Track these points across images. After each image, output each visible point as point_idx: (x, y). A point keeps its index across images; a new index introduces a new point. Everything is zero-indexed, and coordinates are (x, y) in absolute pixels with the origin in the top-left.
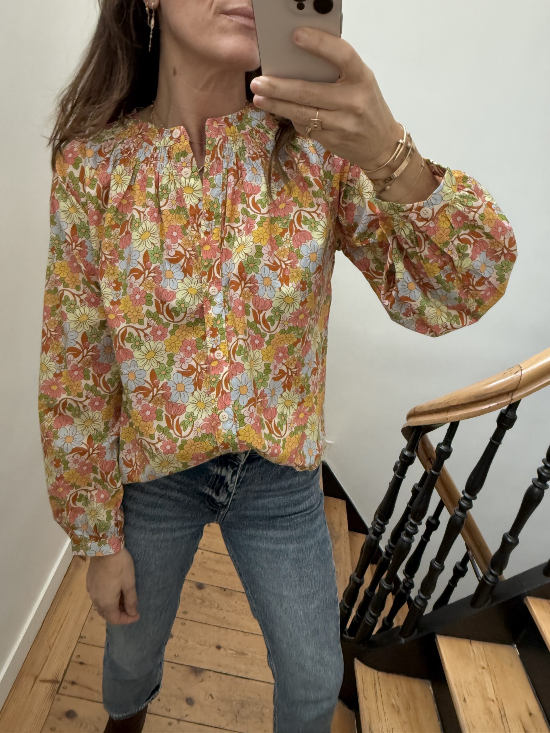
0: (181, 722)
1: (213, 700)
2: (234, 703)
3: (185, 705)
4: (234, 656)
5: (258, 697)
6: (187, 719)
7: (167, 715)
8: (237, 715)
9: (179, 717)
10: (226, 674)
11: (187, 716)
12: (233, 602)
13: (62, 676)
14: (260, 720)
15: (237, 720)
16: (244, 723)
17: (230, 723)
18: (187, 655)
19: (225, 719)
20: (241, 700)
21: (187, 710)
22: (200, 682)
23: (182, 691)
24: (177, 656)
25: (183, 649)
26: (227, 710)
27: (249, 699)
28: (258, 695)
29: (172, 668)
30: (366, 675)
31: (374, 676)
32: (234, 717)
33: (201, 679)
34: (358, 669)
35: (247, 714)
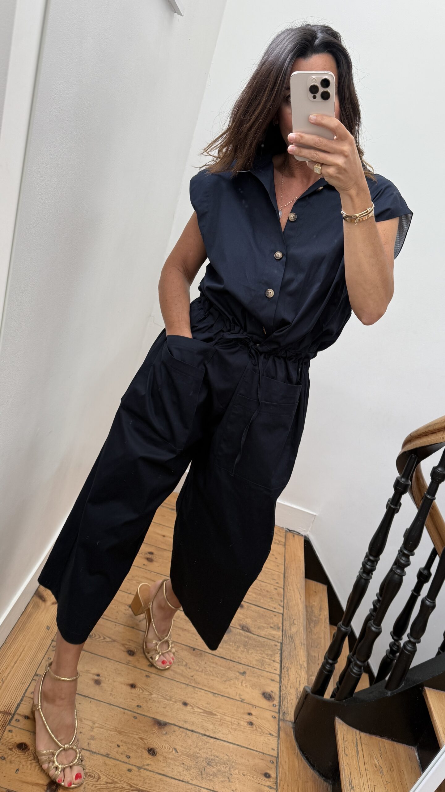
0: (142, 770)
1: (177, 754)
2: (199, 759)
3: (146, 754)
4: (202, 714)
5: (227, 757)
6: (149, 768)
7: (127, 762)
8: (202, 773)
9: (139, 765)
10: (192, 731)
11: (148, 765)
12: (203, 663)
13: (14, 709)
14: (227, 780)
15: (203, 776)
16: (210, 780)
17: (194, 779)
18: (151, 707)
19: (190, 774)
20: (207, 757)
21: (148, 760)
22: (164, 734)
23: (144, 740)
24: (139, 706)
25: (146, 701)
26: (192, 766)
27: (216, 758)
28: (227, 755)
29: (134, 717)
30: (347, 734)
31: (356, 735)
32: (199, 772)
33: (165, 732)
34: (339, 727)
35: (214, 772)
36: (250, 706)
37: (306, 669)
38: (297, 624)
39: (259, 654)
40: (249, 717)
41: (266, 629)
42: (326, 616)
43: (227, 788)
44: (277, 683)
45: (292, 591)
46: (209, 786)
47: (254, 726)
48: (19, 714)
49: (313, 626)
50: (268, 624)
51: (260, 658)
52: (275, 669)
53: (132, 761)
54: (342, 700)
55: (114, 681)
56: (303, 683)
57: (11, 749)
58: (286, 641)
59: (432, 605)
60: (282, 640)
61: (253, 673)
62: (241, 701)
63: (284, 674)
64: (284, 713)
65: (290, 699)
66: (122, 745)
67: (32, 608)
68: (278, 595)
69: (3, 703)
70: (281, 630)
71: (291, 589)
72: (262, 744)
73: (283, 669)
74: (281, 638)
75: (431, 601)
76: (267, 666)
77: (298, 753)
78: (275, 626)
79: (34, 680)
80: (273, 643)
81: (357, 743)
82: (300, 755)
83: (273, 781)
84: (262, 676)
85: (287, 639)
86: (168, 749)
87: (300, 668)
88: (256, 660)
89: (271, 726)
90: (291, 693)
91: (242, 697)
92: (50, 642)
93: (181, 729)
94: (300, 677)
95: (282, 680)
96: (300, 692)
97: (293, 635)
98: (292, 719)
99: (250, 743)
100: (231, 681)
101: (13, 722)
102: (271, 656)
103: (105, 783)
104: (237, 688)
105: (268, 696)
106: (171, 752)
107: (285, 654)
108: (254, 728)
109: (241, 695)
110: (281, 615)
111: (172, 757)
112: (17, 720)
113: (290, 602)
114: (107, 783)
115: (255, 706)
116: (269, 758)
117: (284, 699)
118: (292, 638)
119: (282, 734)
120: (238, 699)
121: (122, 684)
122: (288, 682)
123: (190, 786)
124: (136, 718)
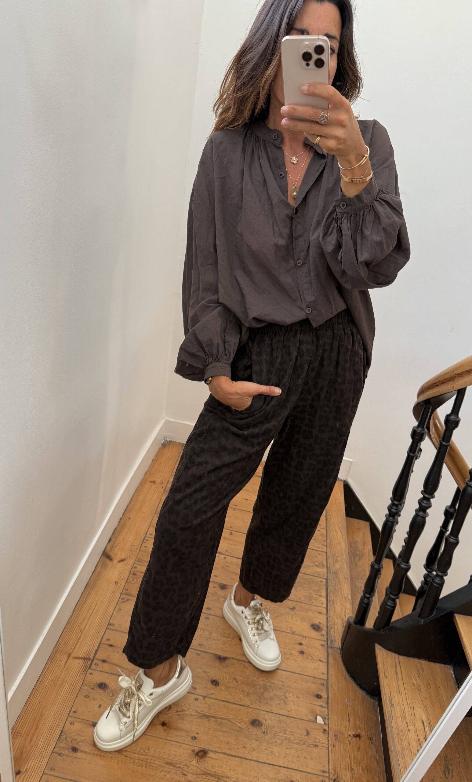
0: (207, 699)
1: (237, 683)
2: (257, 686)
3: (210, 685)
5: (282, 683)
6: (213, 696)
7: (194, 693)
8: (260, 697)
9: (204, 695)
11: (212, 694)
13: (93, 655)
14: (283, 702)
15: (262, 700)
16: (267, 703)
17: (254, 703)
18: (211, 645)
19: (249, 699)
20: (264, 685)
21: (212, 690)
22: (225, 667)
23: (208, 673)
24: (201, 644)
25: (207, 640)
26: (252, 692)
27: (272, 685)
28: (281, 681)
29: (197, 654)
30: (387, 658)
31: (395, 659)
32: (258, 698)
33: (225, 666)
34: (379, 654)
35: (271, 697)
36: (301, 637)
37: (351, 600)
38: (340, 560)
39: (306, 590)
40: (300, 647)
41: (312, 568)
42: (369, 551)
43: (283, 709)
44: (324, 615)
45: (334, 531)
46: (267, 709)
47: (305, 655)
48: (98, 659)
49: (358, 559)
50: (313, 563)
51: (307, 593)
52: (322, 603)
53: (199, 691)
54: (381, 629)
56: (349, 614)
57: (93, 689)
58: (330, 577)
59: (455, 541)
60: (327, 576)
61: (302, 608)
62: (293, 633)
63: (330, 606)
64: (332, 641)
65: (337, 628)
67: (101, 567)
68: (321, 536)
69: (84, 649)
70: (326, 567)
71: (333, 529)
72: (313, 670)
73: (329, 602)
74: (326, 575)
75: (454, 538)
76: (314, 601)
77: (346, 676)
78: (320, 564)
79: (108, 629)
80: (319, 580)
81: (396, 666)
82: (348, 676)
83: (324, 701)
84: (310, 610)
85: (332, 575)
86: (229, 679)
87: (344, 600)
88: (304, 596)
89: (321, 654)
90: (337, 623)
91: (293, 630)
92: (119, 595)
93: (240, 662)
94: (345, 608)
95: (329, 612)
97: (336, 571)
98: (340, 646)
99: (302, 670)
100: (282, 616)
101: (93, 666)
102: (318, 591)
103: (175, 712)
104: (288, 622)
105: (316, 627)
106: (231, 682)
107: (331, 588)
109: (292, 628)
110: (325, 554)
111: (233, 686)
112: (97, 664)
113: (333, 541)
114: (177, 711)
115: (305, 636)
117: (332, 629)
118: (336, 573)
119: (331, 660)
120: (289, 631)
122: (334, 614)
123: (250, 710)
124: (199, 655)
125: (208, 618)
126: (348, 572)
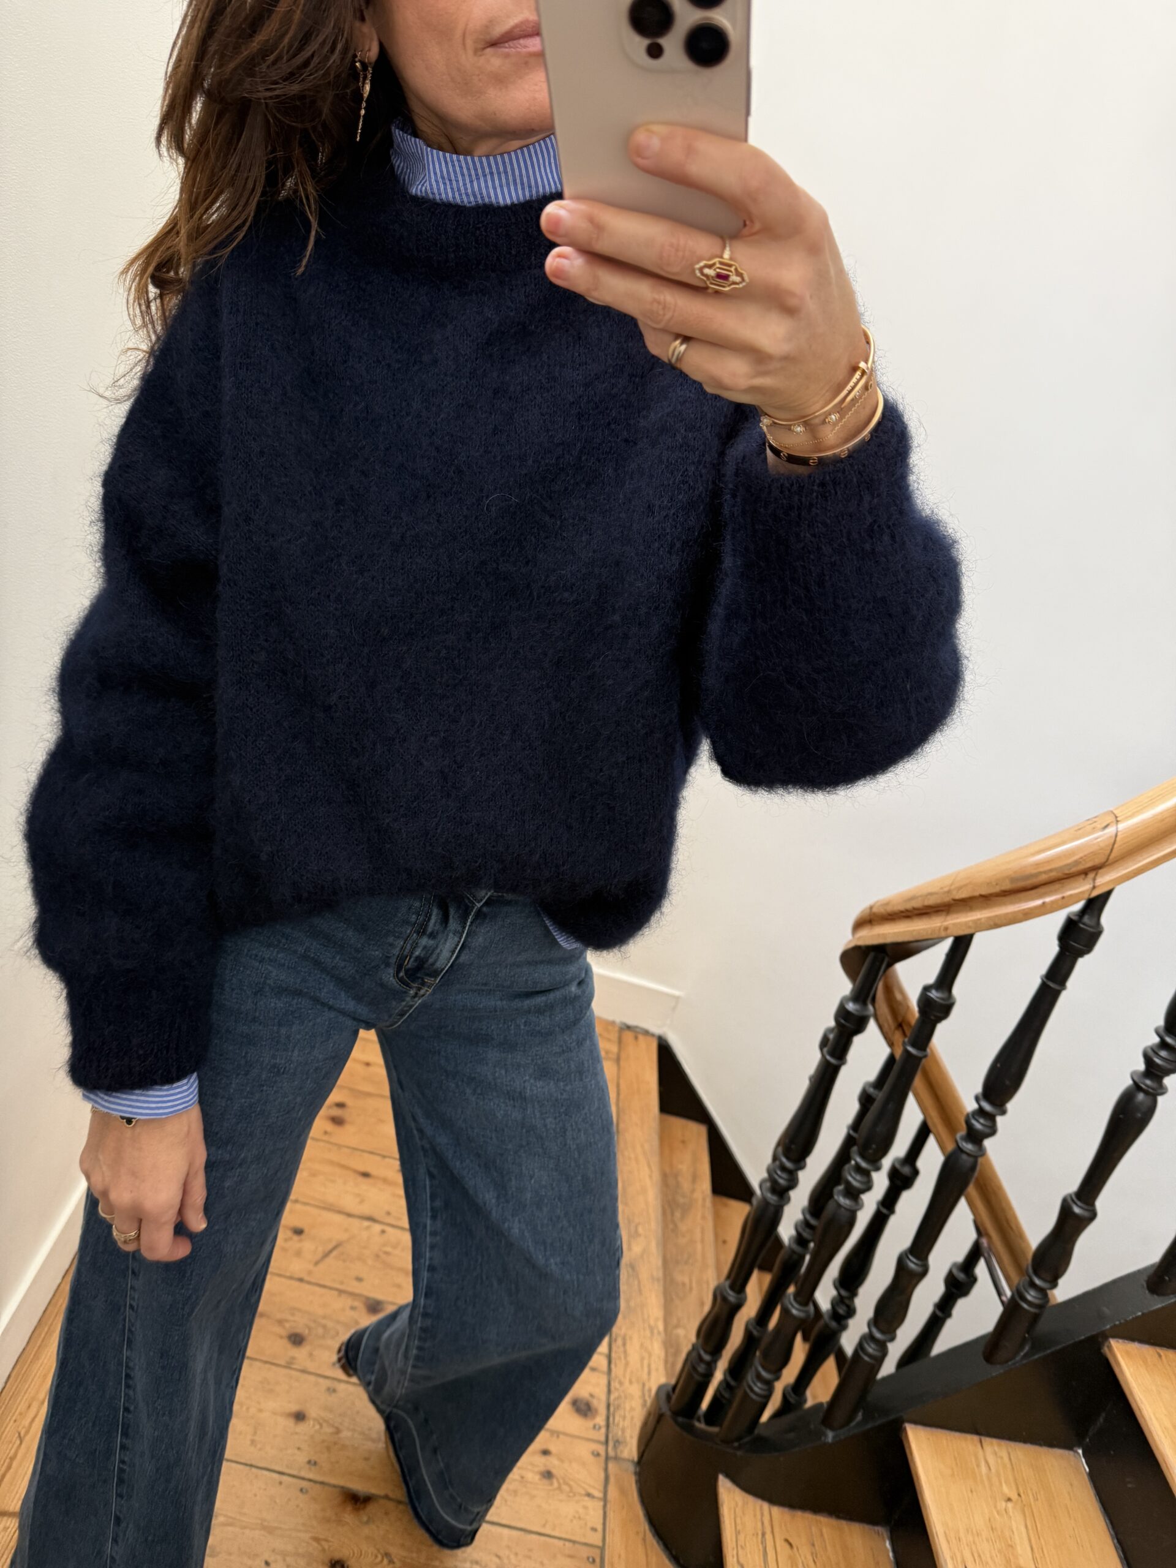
1: (391, 1566)
18: (338, 1463)
22: (367, 1523)
24: (313, 1462)
25: (328, 1449)
29: (302, 1490)
30: (743, 1511)
33: (365, 1519)
34: (727, 1502)
37: (663, 1334)
40: (544, 1459)
44: (601, 1374)
45: (633, 1160)
47: (555, 1481)
49: (679, 1218)
55: (260, 1411)
56: (657, 1370)
63: (616, 1352)
64: (617, 1440)
65: (630, 1410)
66: (276, 1561)
71: (632, 1156)
72: (572, 1521)
73: (616, 1340)
77: (645, 1533)
81: (764, 1535)
82: (650, 1535)
86: (373, 1557)
89: (592, 1476)
90: (630, 1395)
94: (650, 1355)
95: (613, 1366)
96: (650, 1390)
98: (635, 1456)
99: (547, 1522)
105: (583, 1408)
106: (377, 1564)
108: (556, 1484)
115: (557, 1432)
116: (585, 1552)
117: (617, 1410)
118: (632, 1267)
119: (612, 1492)
121: (274, 1413)
122: (625, 1370)
124: (307, 1492)
125: (334, 1391)
126: (660, 1263)
